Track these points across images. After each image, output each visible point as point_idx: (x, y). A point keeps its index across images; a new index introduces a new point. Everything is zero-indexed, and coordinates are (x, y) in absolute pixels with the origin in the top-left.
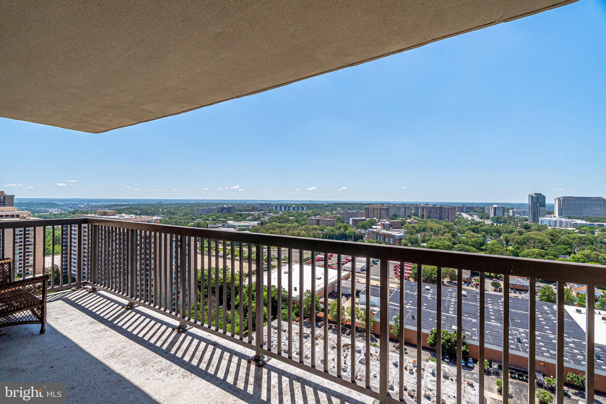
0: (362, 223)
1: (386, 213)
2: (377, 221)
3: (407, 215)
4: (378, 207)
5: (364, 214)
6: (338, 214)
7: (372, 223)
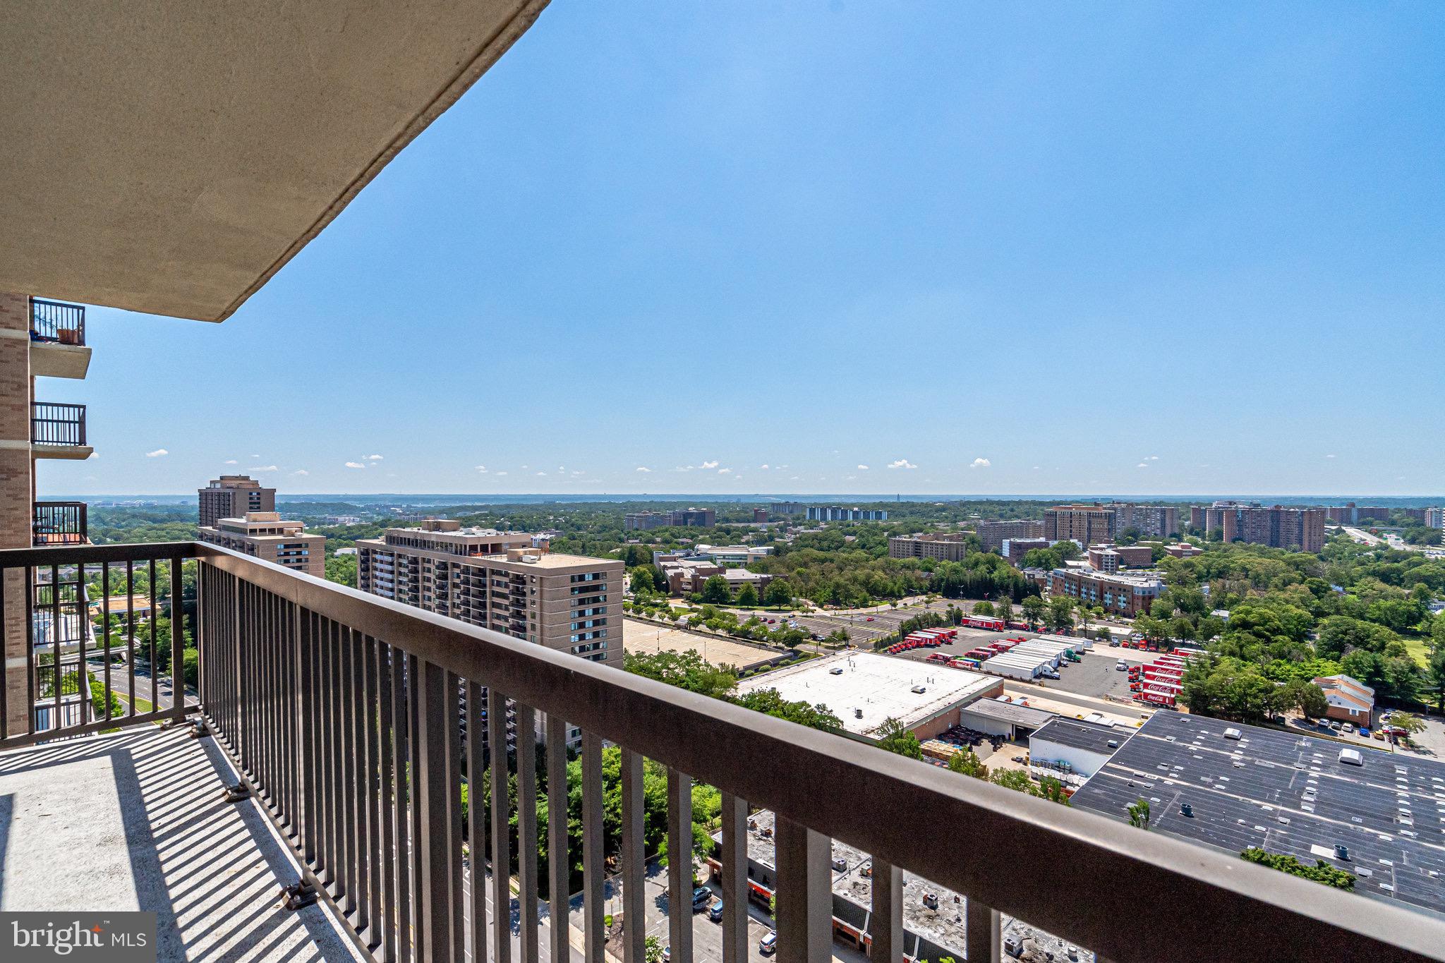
0: (1036, 552)
1: (1106, 527)
2: (1081, 547)
3: (1168, 532)
4: (1082, 511)
5: (1043, 529)
6: (970, 529)
7: (1067, 553)
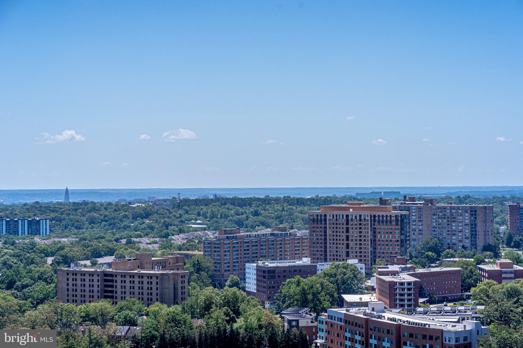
0: (298, 284)
1: (397, 236)
2: (363, 271)
3: (480, 243)
4: (363, 213)
5: (306, 243)
6: (194, 248)
7: (344, 283)
